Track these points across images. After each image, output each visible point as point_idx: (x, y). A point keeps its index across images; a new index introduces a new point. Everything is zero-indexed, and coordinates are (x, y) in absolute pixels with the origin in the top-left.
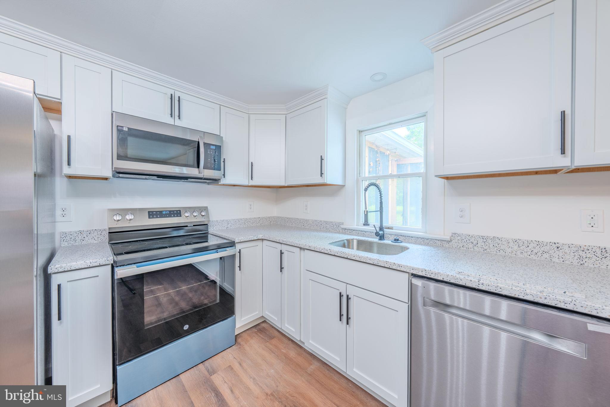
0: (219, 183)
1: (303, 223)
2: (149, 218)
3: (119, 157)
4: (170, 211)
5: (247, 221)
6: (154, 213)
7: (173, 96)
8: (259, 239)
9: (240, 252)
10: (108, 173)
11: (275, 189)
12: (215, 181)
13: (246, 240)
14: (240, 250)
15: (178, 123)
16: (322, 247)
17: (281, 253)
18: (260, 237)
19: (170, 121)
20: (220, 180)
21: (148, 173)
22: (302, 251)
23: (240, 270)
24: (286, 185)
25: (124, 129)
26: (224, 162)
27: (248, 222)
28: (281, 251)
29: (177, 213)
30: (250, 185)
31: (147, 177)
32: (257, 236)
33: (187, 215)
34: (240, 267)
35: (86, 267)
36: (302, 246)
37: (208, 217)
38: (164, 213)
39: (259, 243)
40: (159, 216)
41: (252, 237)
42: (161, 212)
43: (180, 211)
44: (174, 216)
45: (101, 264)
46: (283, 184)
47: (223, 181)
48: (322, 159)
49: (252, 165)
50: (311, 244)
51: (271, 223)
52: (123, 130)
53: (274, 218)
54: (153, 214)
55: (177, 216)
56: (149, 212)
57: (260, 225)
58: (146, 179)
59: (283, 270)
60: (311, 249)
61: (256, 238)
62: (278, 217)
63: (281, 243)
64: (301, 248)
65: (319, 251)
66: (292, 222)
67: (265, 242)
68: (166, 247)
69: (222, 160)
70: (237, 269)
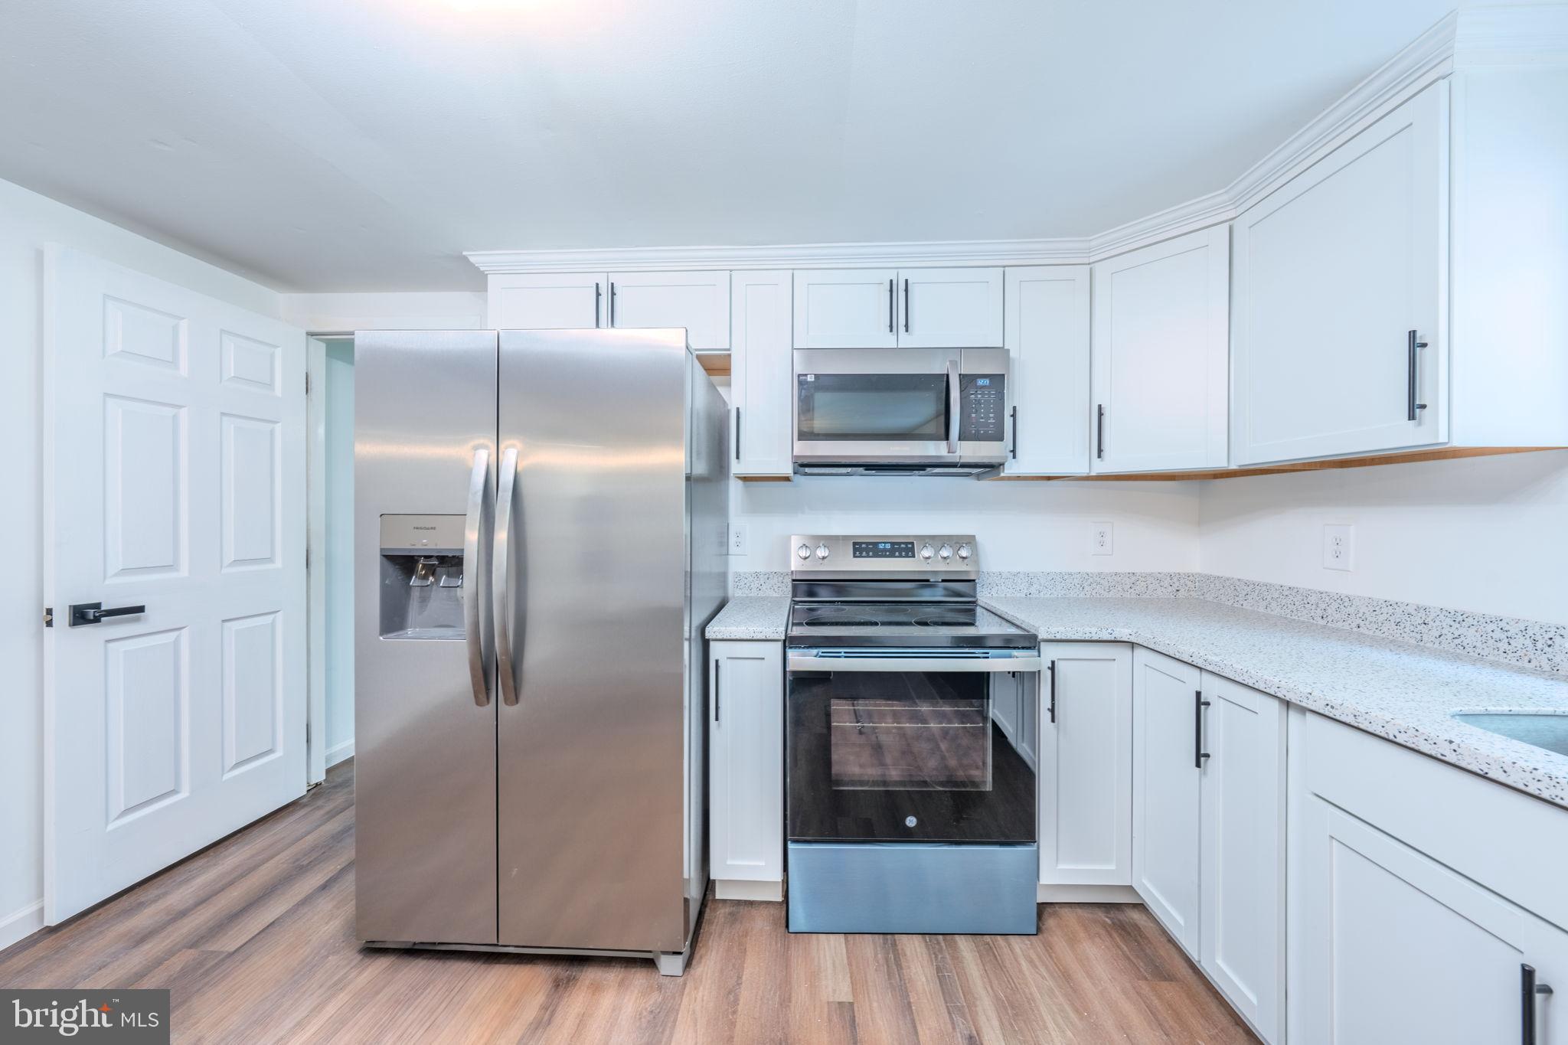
0: (1002, 475)
1: (1323, 606)
2: (855, 557)
3: (804, 435)
4: (893, 544)
5: (1091, 580)
6: (863, 546)
7: (894, 282)
8: (1118, 639)
9: (1052, 668)
10: (787, 469)
11: (1194, 485)
12: (990, 469)
13: (1073, 637)
14: (1053, 663)
15: (906, 341)
16: (1397, 721)
17: (1200, 703)
18: (1122, 633)
19: (889, 341)
20: (1003, 464)
21: (848, 461)
22: (1293, 716)
23: (1053, 721)
24: (1233, 466)
25: (809, 380)
26: (1014, 416)
27: (1094, 585)
28: (1198, 694)
29: (904, 548)
30: (1093, 474)
31: (849, 470)
32: (1109, 631)
33: (926, 553)
34: (1052, 711)
35: (749, 638)
36: (1294, 699)
37: (977, 562)
38: (881, 546)
39: (1122, 654)
40: (871, 554)
41: (1094, 630)
42: (876, 544)
43: (912, 543)
44: (900, 556)
45: (768, 638)
46: (1219, 463)
47: (1011, 469)
48: (1415, 344)
49: (1100, 414)
50: (1335, 698)
51: (1180, 595)
52: (807, 382)
53: (1191, 578)
54: (864, 548)
55: (907, 556)
56: (855, 544)
57: (1134, 596)
58: (848, 474)
59: (1210, 764)
60: (1338, 717)
61: (1106, 637)
62: (1208, 577)
63: (1201, 669)
64: (1287, 704)
65: (1383, 734)
66: (1269, 598)
67: (1140, 653)
68: (876, 624)
69: (1008, 412)
70: (1046, 716)
